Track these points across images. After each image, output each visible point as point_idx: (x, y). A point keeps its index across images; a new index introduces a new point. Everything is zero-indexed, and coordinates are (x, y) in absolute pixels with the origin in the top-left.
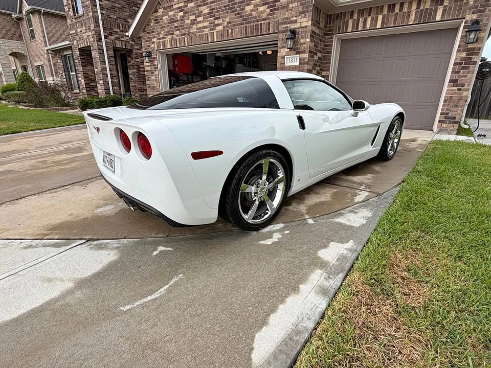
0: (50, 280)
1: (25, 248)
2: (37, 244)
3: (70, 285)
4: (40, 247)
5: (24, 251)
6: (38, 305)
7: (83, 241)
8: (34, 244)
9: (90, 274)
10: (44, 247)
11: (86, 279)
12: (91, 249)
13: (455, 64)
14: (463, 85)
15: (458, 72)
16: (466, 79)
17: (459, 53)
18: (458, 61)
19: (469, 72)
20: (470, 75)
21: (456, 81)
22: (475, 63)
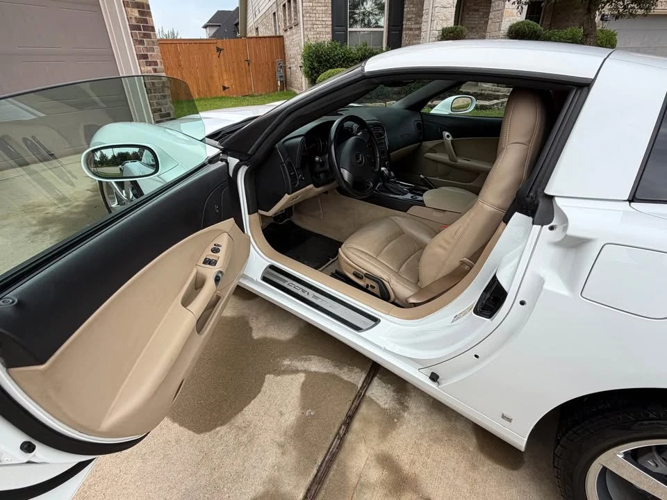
13: (133, 27)
14: (156, 63)
15: (141, 42)
16: (156, 54)
17: (129, 9)
18: (134, 22)
19: (153, 42)
20: (157, 48)
21: (145, 57)
22: (153, 29)
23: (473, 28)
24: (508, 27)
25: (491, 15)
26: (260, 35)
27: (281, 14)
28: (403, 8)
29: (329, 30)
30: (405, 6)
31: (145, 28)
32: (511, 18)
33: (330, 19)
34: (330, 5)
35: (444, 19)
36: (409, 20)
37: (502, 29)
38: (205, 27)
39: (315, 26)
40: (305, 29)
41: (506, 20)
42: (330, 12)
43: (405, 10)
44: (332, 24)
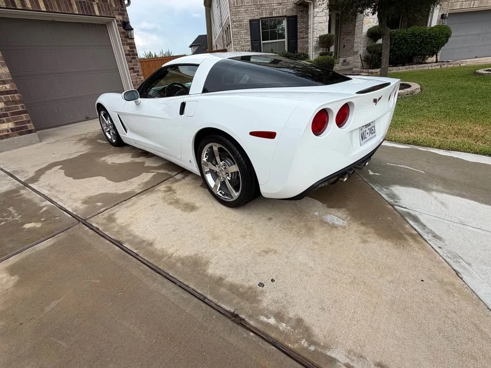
0: (442, 203)
1: (440, 239)
2: (428, 233)
3: (434, 193)
4: (429, 229)
5: (442, 236)
6: (459, 198)
7: (396, 207)
8: (430, 235)
9: (419, 190)
10: (425, 226)
11: (423, 190)
12: (399, 199)
13: (126, 55)
14: (138, 72)
15: (131, 62)
16: (138, 67)
17: (125, 46)
18: (127, 53)
19: (137, 61)
20: (139, 64)
21: (133, 69)
22: (137, 55)
23: (349, 33)
24: (367, 30)
25: (357, 24)
26: (218, 49)
27: (225, 36)
28: (297, 25)
29: (249, 43)
30: (298, 24)
31: (133, 55)
32: (369, 25)
33: (250, 37)
34: (249, 29)
35: (321, 30)
36: (301, 32)
37: (363, 32)
38: (191, 46)
39: (241, 42)
40: (234, 45)
41: (366, 26)
42: (249, 33)
43: (298, 26)
44: (251, 40)
